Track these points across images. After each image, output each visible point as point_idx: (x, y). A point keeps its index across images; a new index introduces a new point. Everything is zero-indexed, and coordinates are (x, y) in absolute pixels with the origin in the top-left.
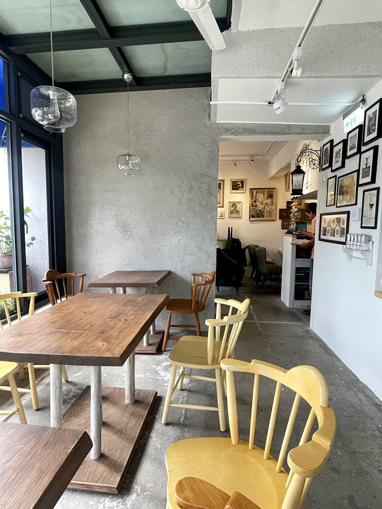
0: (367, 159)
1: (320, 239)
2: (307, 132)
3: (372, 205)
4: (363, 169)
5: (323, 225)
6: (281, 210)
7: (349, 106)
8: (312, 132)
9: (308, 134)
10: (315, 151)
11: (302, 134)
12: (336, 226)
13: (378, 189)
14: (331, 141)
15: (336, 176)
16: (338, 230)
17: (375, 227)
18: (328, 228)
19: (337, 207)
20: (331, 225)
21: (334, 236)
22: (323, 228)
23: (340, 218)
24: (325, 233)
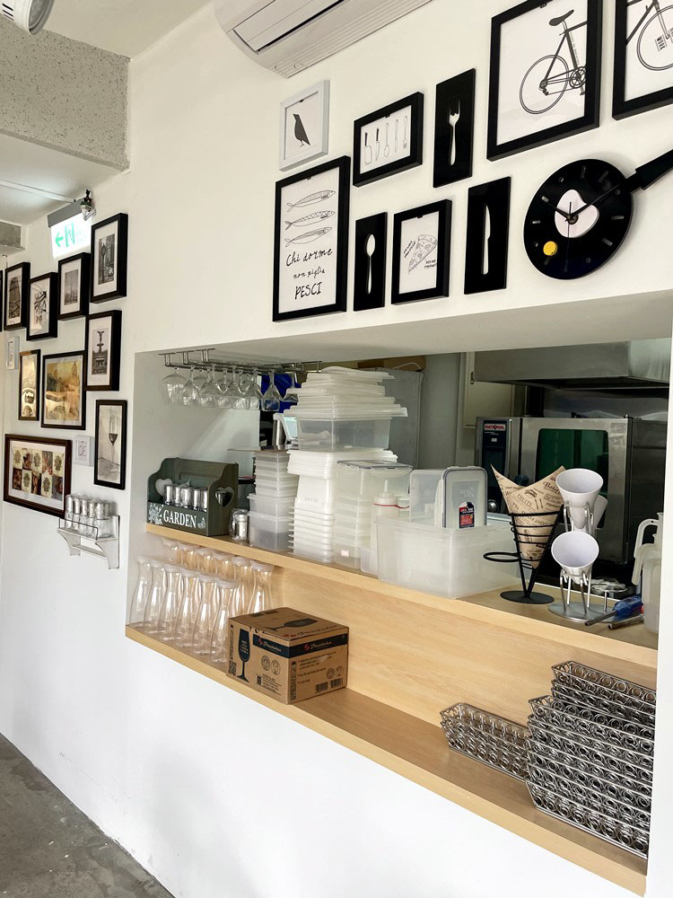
0: (100, 334)
1: (7, 498)
3: (114, 437)
4: (93, 353)
5: (12, 463)
7: (59, 202)
12: (44, 469)
13: (124, 404)
14: (26, 267)
15: (38, 352)
16: (47, 480)
17: (121, 486)
18: (24, 472)
19: (44, 426)
20: (33, 466)
21: (39, 493)
22: (15, 470)
23: (51, 453)
24: (19, 483)
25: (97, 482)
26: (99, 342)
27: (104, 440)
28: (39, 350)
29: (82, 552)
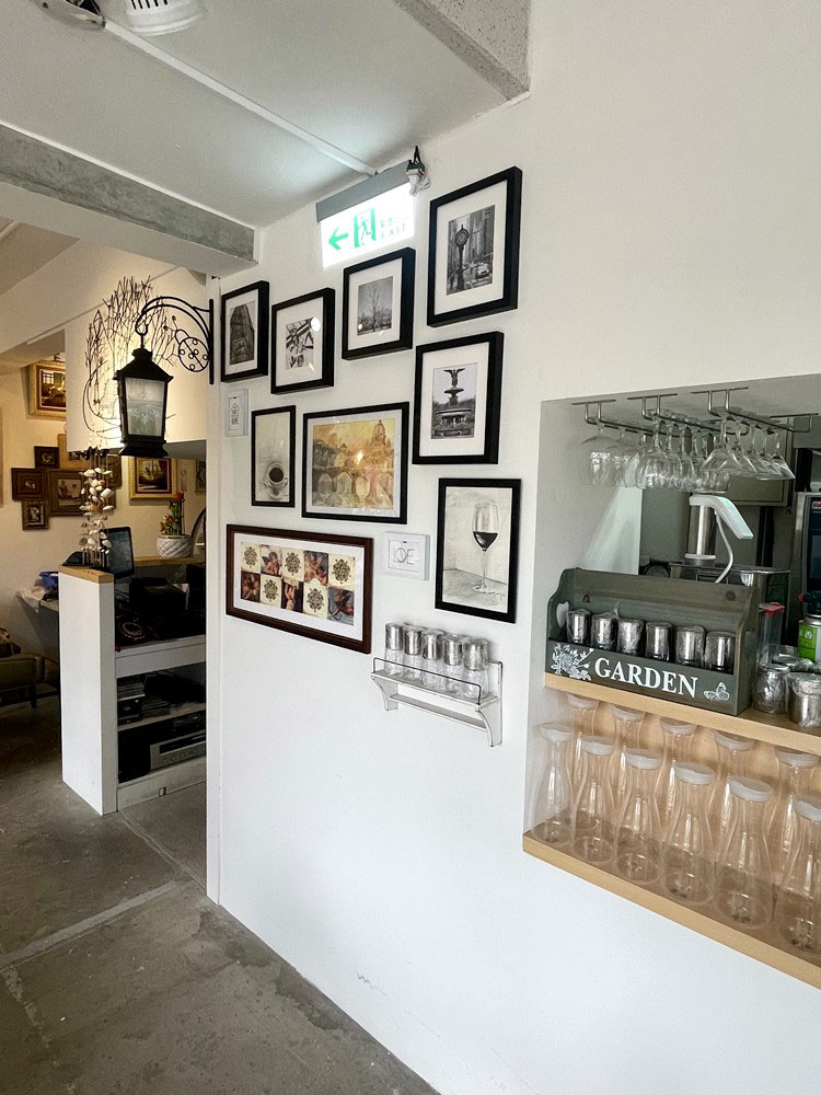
0: (454, 374)
1: (232, 611)
2: (182, 229)
3: (487, 539)
4: (435, 406)
5: (240, 564)
6: (15, 472)
7: (352, 174)
8: (199, 234)
9: (183, 236)
10: (194, 308)
11: (163, 229)
12: (308, 577)
13: (515, 485)
14: (263, 288)
15: (292, 409)
16: (315, 593)
17: (510, 617)
18: (264, 579)
19: (305, 514)
20: (284, 570)
21: (298, 608)
22: (245, 574)
23: (326, 556)
24: (255, 592)
25: (440, 604)
26: (450, 387)
27: (461, 542)
28: (294, 407)
29: (400, 705)
